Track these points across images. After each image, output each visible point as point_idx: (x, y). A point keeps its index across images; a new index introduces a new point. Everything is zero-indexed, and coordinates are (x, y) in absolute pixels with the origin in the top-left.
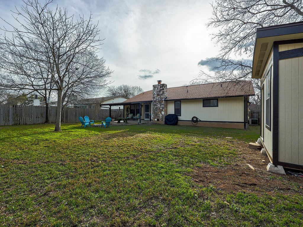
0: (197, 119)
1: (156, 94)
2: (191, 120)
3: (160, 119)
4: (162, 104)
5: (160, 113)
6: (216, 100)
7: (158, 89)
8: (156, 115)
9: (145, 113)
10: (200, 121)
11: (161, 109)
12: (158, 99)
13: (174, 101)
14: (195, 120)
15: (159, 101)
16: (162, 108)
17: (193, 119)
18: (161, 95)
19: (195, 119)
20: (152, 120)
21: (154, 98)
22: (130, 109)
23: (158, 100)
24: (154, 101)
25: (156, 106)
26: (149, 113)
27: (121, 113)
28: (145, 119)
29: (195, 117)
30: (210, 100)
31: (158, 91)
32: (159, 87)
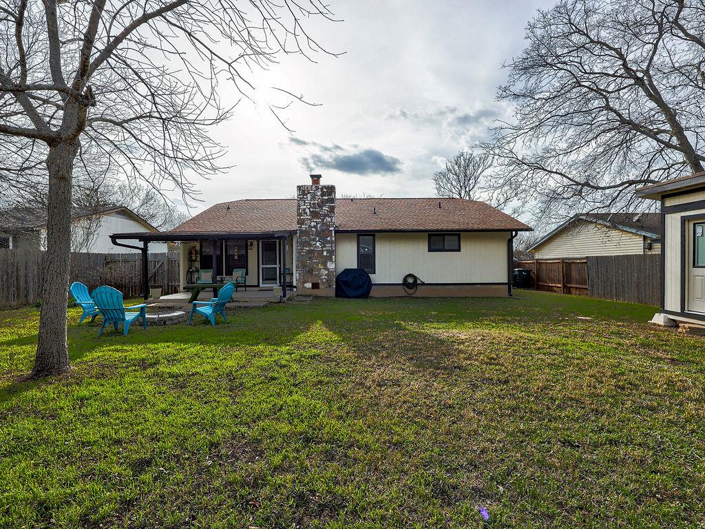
0: (415, 278)
1: (307, 211)
2: (401, 282)
3: (323, 283)
4: (328, 242)
5: (320, 266)
6: (457, 237)
7: (313, 198)
8: (308, 272)
9: (261, 266)
10: (423, 284)
11: (325, 254)
12: (314, 227)
13: (356, 234)
14: (411, 283)
15: (318, 234)
16: (328, 251)
17: (405, 279)
18: (325, 216)
19: (410, 281)
20: (295, 287)
21: (301, 222)
22: (201, 254)
23: (317, 229)
24: (301, 231)
25: (310, 245)
26: (277, 266)
27: (157, 266)
28: (261, 285)
29: (410, 275)
30: (444, 235)
31: (314, 204)
32: (319, 194)
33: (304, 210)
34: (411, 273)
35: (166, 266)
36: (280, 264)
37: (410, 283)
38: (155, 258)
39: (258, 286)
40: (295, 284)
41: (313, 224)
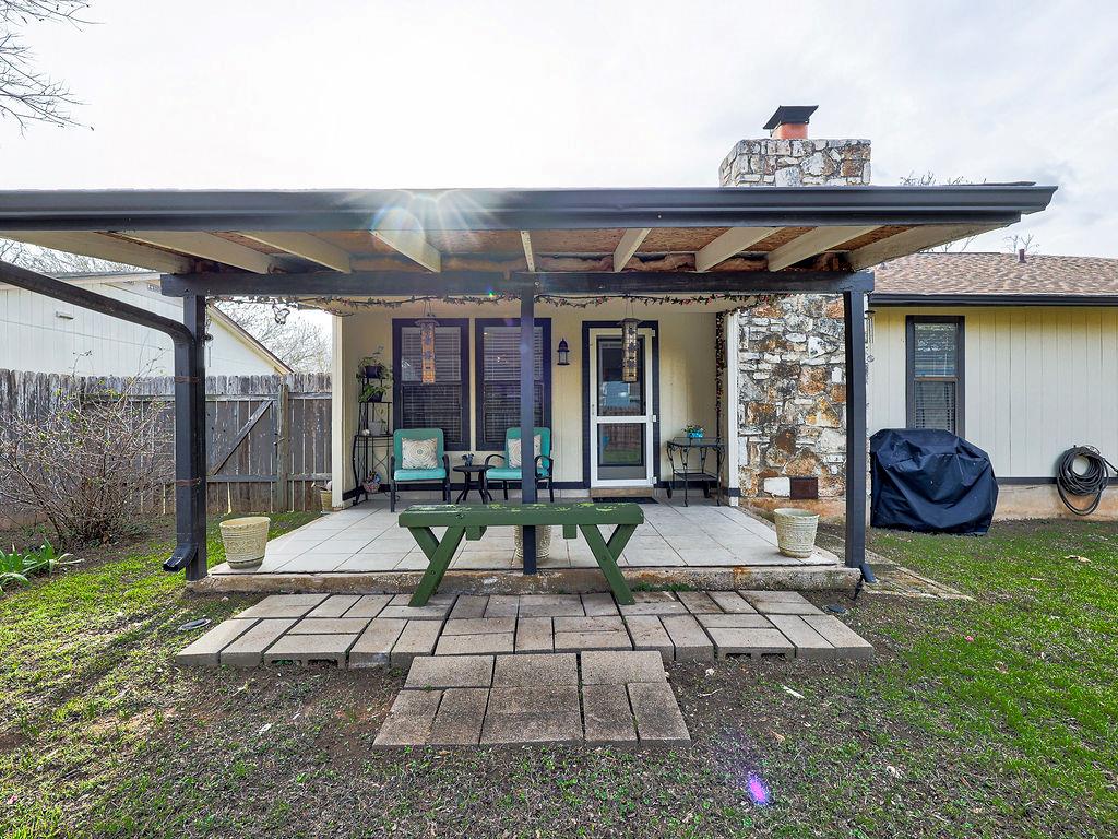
0: (1095, 462)
2: (1048, 473)
3: (832, 479)
5: (820, 422)
9: (595, 420)
11: (836, 376)
17: (1064, 462)
20: (737, 492)
22: (397, 379)
26: (648, 419)
27: (253, 419)
28: (595, 482)
29: (1077, 452)
32: (816, 168)
34: (1079, 442)
35: (280, 415)
36: (656, 411)
37: (1079, 478)
38: (244, 391)
39: (585, 484)
40: (734, 483)
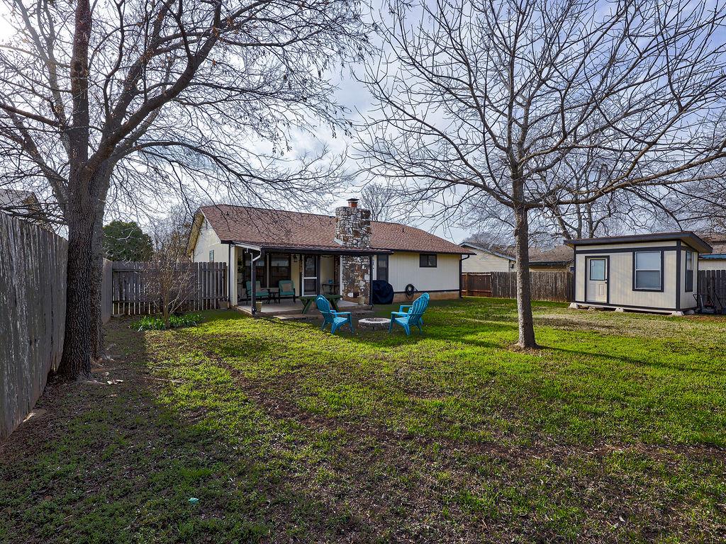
1: (351, 230)
2: (406, 291)
3: (362, 293)
4: (366, 258)
5: (360, 278)
6: (435, 257)
7: (355, 219)
8: (351, 283)
9: (303, 278)
10: (417, 291)
11: (363, 267)
12: (356, 244)
14: (410, 291)
17: (407, 288)
19: (410, 289)
20: (342, 296)
21: (346, 239)
25: (352, 260)
26: (317, 278)
29: (410, 285)
30: (428, 255)
31: (356, 224)
32: (359, 216)
33: (349, 229)
34: (410, 283)
36: (319, 276)
39: (300, 297)
40: (341, 294)
41: (355, 241)
